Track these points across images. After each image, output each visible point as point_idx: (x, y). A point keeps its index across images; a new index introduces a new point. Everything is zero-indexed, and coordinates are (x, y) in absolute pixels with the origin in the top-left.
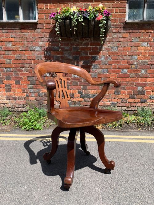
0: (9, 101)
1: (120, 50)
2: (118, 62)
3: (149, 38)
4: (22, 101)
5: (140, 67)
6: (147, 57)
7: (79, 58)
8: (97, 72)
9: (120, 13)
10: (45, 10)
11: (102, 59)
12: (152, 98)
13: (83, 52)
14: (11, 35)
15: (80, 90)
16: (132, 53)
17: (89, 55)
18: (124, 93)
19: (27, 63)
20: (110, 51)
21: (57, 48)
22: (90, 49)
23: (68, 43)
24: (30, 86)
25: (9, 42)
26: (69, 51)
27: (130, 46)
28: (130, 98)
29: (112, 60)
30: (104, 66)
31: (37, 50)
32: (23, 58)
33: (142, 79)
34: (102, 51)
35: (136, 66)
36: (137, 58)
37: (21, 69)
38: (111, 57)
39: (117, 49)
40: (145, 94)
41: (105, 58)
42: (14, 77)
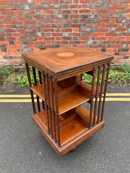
0: (6, 60)
1: (109, 7)
2: (107, 20)
4: (18, 60)
5: (127, 25)
7: (69, 17)
8: (86, 31)
13: (73, 10)
16: (121, 11)
17: (78, 14)
18: (110, 51)
19: (18, 23)
20: (100, 9)
21: (46, 6)
22: (80, 7)
24: (24, 46)
26: (58, 10)
27: (120, 2)
28: (115, 55)
29: (101, 18)
30: (94, 25)
31: (26, 9)
32: (13, 17)
33: (128, 37)
34: (91, 9)
35: (123, 24)
36: (126, 16)
37: (13, 29)
38: (100, 15)
39: (106, 7)
40: (128, 51)
41: (94, 17)
42: (8, 38)
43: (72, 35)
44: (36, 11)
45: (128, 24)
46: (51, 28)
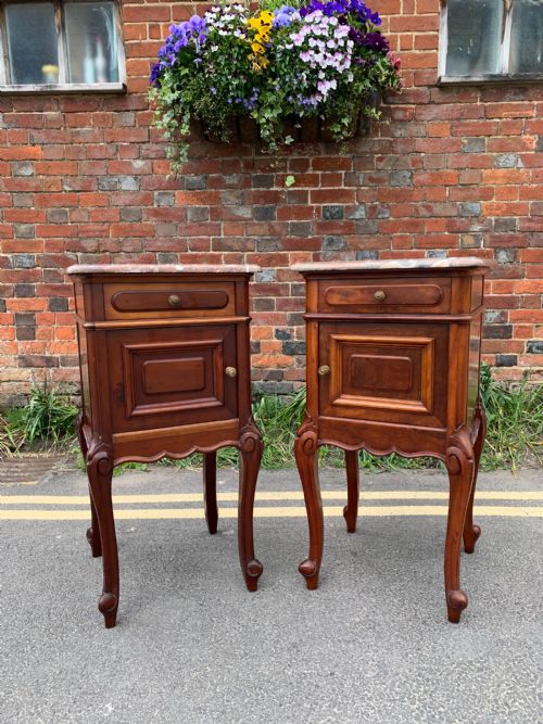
0: (29, 370)
1: (418, 181)
2: (414, 226)
3: (524, 137)
4: (75, 372)
5: (491, 242)
6: (517, 206)
7: (276, 214)
9: (417, 52)
10: (150, 45)
12: (534, 349)
13: (290, 192)
14: (32, 137)
16: (462, 194)
17: (310, 204)
19: (91, 234)
20: (386, 188)
21: (195, 178)
22: (314, 181)
23: (236, 162)
25: (26, 161)
26: (239, 191)
27: (456, 166)
29: (391, 219)
30: (367, 241)
31: (124, 187)
32: (75, 216)
33: (499, 284)
34: (355, 188)
35: (477, 238)
36: (482, 211)
37: (70, 255)
38: (389, 207)
39: (408, 181)
40: (511, 337)
41: (366, 213)
42: (46, 286)
43: (286, 276)
44: (159, 194)
45: (492, 237)
46: (211, 252)
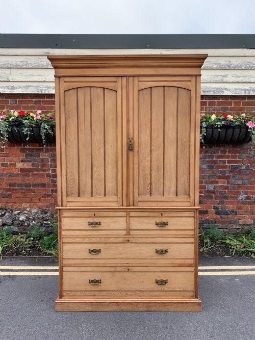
11: (243, 168)
15: (215, 205)
